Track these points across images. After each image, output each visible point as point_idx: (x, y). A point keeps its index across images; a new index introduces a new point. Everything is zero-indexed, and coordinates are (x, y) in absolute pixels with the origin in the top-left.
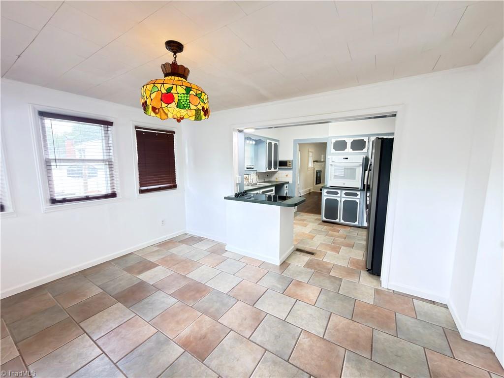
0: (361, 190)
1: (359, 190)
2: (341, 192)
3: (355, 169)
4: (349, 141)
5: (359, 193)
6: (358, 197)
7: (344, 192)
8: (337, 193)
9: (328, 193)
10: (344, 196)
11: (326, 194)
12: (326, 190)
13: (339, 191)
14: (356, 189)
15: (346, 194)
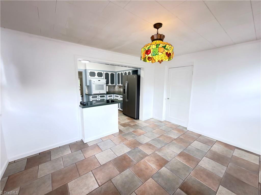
0: (106, 94)
1: (105, 94)
2: (98, 96)
3: (103, 85)
4: (96, 73)
5: (105, 95)
6: (105, 97)
7: (100, 96)
8: (97, 97)
9: (92, 97)
10: (100, 98)
11: (91, 98)
12: (91, 96)
13: (97, 96)
14: (104, 94)
15: (101, 97)
